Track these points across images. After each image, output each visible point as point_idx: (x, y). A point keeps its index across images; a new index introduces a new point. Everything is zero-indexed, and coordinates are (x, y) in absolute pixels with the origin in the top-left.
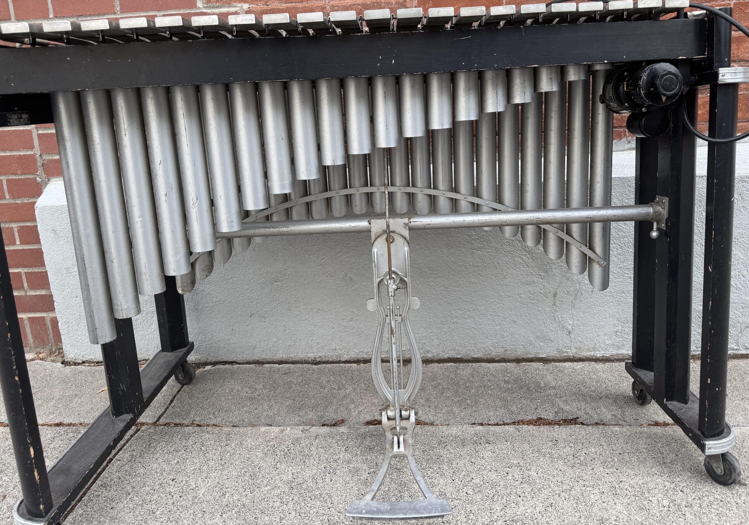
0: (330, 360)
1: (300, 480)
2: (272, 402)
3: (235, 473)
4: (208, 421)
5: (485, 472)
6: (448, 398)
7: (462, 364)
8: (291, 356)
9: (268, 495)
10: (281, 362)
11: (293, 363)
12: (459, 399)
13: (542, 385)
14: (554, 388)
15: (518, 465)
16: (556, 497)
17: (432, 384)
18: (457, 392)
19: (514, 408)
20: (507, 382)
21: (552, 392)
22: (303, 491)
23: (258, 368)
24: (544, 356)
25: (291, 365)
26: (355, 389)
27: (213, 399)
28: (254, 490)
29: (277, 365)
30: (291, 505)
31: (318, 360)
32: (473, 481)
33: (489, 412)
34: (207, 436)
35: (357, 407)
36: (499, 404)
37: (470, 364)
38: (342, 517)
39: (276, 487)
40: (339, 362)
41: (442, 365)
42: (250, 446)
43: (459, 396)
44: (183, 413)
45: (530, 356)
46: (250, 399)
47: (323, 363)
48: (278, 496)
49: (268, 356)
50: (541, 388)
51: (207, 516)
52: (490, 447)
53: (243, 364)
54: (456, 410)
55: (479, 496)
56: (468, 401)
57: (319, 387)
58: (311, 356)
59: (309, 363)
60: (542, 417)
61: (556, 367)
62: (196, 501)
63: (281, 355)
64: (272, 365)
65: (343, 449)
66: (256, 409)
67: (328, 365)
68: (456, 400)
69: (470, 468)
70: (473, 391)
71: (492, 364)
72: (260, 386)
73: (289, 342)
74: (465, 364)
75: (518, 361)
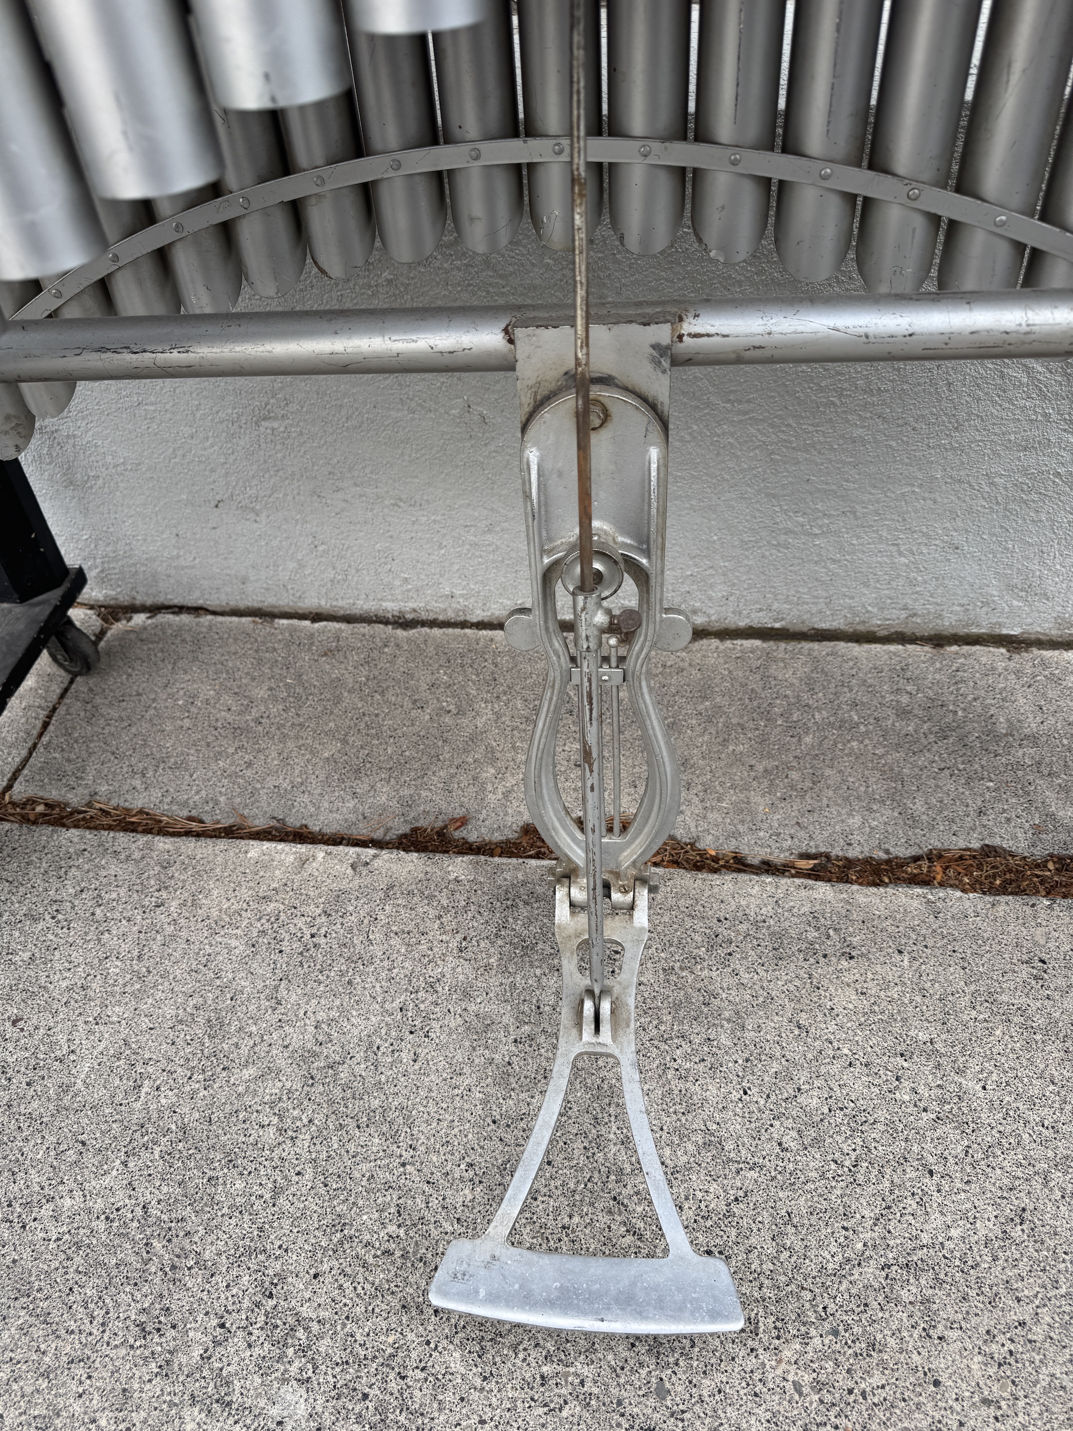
0: (441, 618)
1: (331, 1051)
2: (290, 744)
3: (170, 1012)
4: (129, 797)
5: (835, 1068)
6: (738, 758)
7: (782, 645)
8: (340, 603)
9: (248, 1101)
10: (317, 617)
11: (348, 619)
12: (771, 764)
13: (1002, 728)
14: (1033, 739)
15: (930, 1050)
16: (1037, 1183)
17: (700, 707)
18: (763, 740)
19: (919, 806)
20: (903, 713)
21: (1026, 754)
22: (338, 1092)
23: (262, 629)
24: (1016, 631)
25: (343, 626)
26: (498, 715)
27: (145, 726)
28: (213, 1078)
29: (307, 623)
30: (304, 1139)
31: (409, 616)
32: (801, 1099)
33: (850, 815)
34: (113, 869)
35: (500, 775)
36: (878, 788)
37: (806, 645)
38: (434, 1203)
39: (271, 1072)
40: (464, 625)
41: (728, 644)
42: (215, 913)
43: (770, 756)
44: (69, 768)
45: (974, 630)
46: (237, 731)
47: (423, 623)
48: (272, 1104)
49: (284, 601)
50: (998, 738)
51: (90, 1159)
52: (852, 971)
53: (222, 614)
54: (760, 803)
55: (813, 1162)
56: (794, 775)
57: (408, 704)
58: (391, 607)
59: (386, 622)
60: (996, 841)
61: (1044, 664)
62: (67, 1100)
63: (312, 601)
64: (295, 622)
65: (454, 944)
66: (249, 765)
67: (436, 632)
68: (760, 768)
69: (794, 1051)
70: (808, 739)
71: (866, 646)
72: (261, 692)
73: (331, 574)
74: (792, 646)
75: (939, 641)
